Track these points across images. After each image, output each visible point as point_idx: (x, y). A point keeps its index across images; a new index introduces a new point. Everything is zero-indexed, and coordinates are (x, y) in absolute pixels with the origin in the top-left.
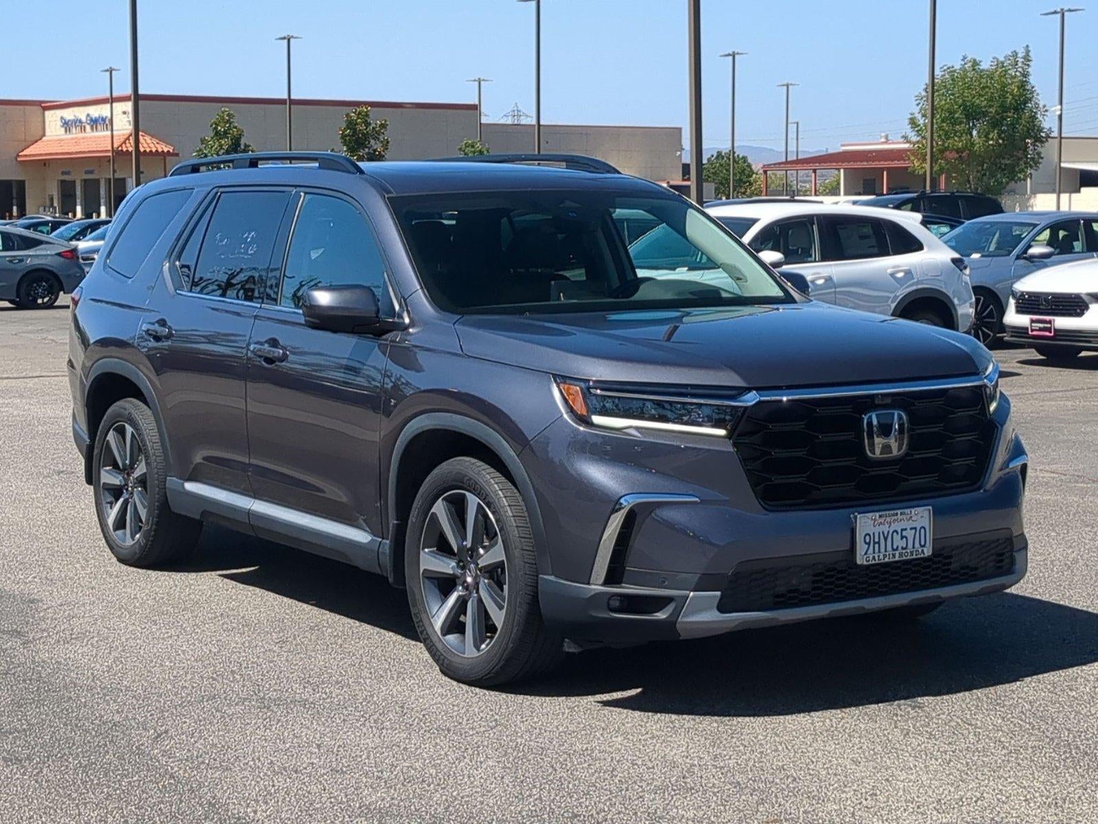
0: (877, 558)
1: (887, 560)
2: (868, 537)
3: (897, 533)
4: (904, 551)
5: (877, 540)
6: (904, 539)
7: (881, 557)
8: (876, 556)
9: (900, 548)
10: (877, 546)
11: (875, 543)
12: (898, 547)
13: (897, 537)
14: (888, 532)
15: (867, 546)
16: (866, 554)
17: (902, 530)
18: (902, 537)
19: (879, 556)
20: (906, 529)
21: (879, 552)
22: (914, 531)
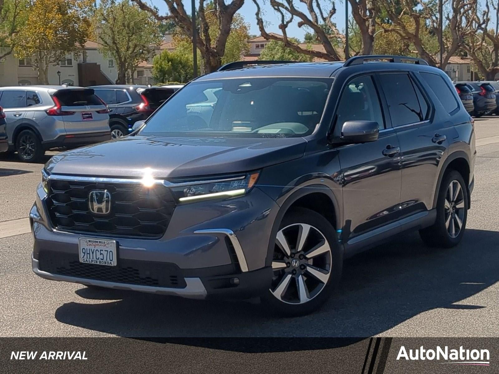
0: (88, 261)
1: (93, 263)
2: (84, 250)
3: (98, 251)
4: (102, 261)
5: (88, 252)
6: (102, 255)
7: (90, 261)
8: (88, 259)
9: (100, 259)
10: (88, 255)
11: (87, 254)
12: (99, 258)
13: (98, 254)
14: (94, 250)
15: (84, 254)
16: (83, 258)
17: (101, 250)
18: (101, 254)
19: (89, 260)
20: (102, 250)
21: (90, 258)
22: (107, 252)
